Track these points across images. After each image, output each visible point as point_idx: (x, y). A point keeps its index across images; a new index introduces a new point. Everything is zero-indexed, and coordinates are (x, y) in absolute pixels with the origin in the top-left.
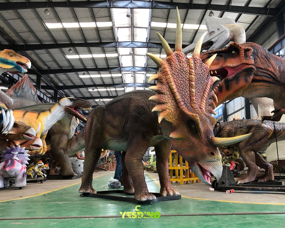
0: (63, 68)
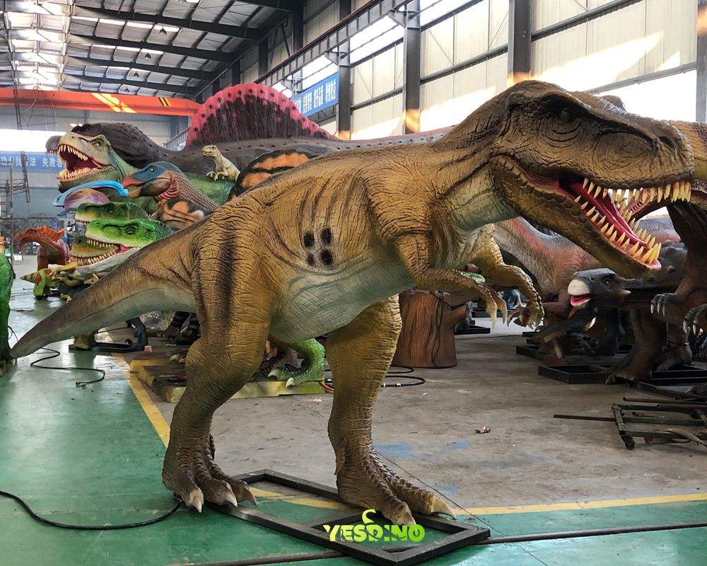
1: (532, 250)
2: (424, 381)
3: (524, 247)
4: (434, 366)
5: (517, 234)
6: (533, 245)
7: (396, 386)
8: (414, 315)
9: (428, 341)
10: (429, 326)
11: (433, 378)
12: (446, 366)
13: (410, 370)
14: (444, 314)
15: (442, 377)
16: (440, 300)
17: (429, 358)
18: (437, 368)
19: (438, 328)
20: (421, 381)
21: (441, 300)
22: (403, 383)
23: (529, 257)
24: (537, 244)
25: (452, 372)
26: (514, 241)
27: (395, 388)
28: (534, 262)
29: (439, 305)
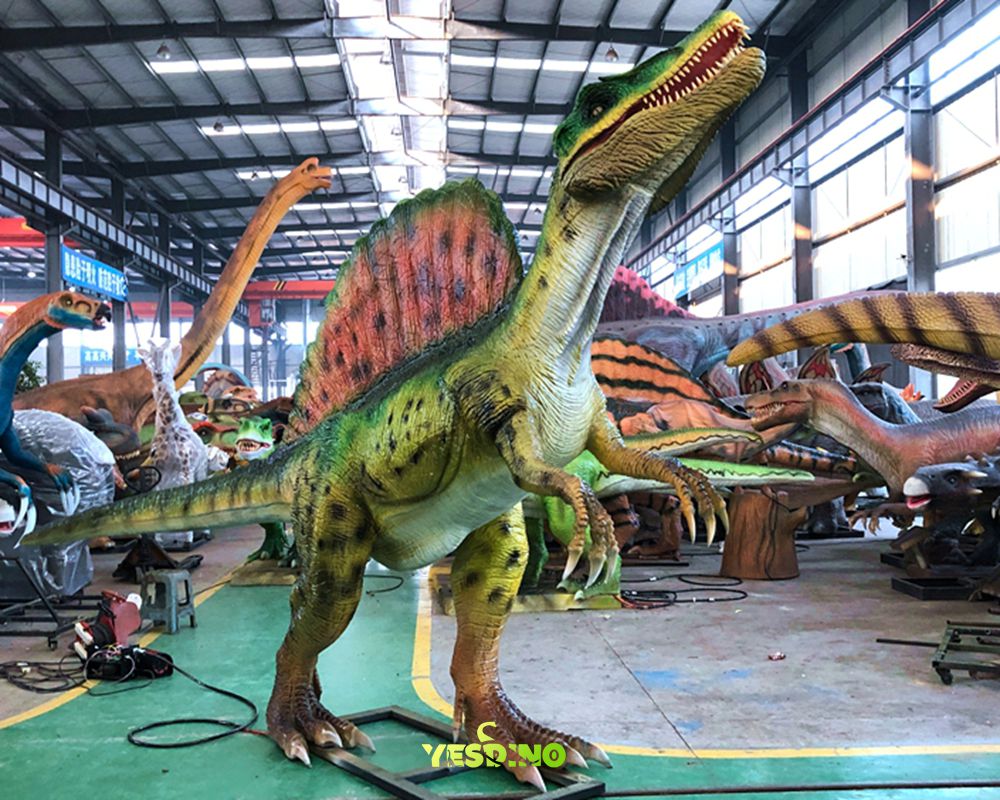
0: (142, 105)
1: (872, 443)
2: (746, 595)
3: (862, 438)
4: (766, 577)
5: (854, 425)
6: (873, 437)
7: (708, 601)
8: (742, 518)
9: (759, 550)
10: (760, 531)
11: (761, 593)
12: (783, 577)
13: (737, 582)
14: (779, 518)
15: (770, 591)
16: (773, 500)
17: (762, 568)
18: (771, 579)
19: (772, 534)
20: (742, 595)
21: (775, 501)
22: (718, 598)
23: (869, 450)
24: (879, 435)
25: (789, 584)
26: (850, 432)
27: (706, 603)
28: (876, 456)
29: (772, 507)
